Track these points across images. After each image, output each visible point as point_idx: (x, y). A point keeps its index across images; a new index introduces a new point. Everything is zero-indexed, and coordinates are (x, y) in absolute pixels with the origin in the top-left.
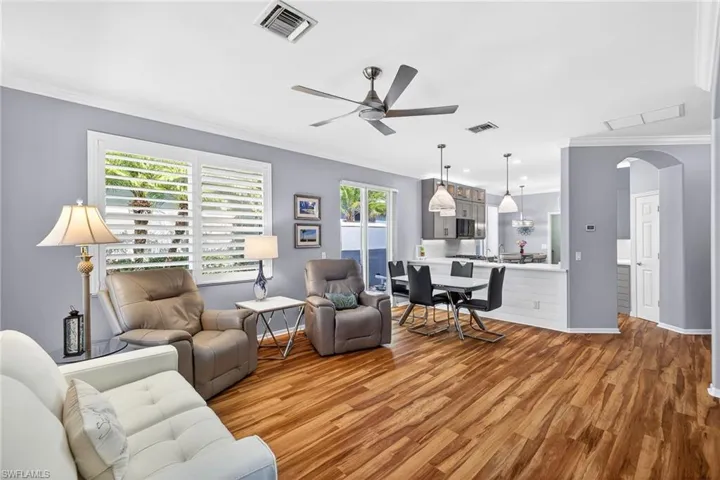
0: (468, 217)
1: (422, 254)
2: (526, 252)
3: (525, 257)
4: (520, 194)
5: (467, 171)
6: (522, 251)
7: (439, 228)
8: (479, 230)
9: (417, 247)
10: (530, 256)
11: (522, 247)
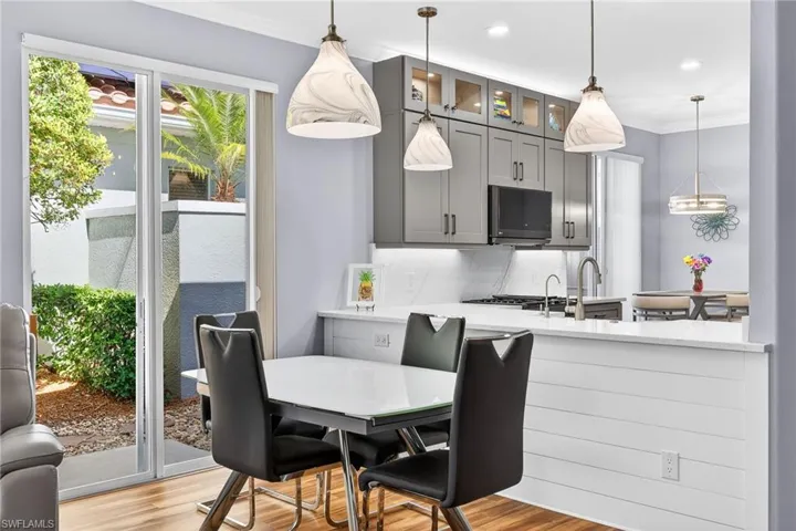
0: (529, 184)
1: (366, 292)
2: (709, 288)
3: (701, 302)
4: (692, 126)
5: (499, 30)
6: (698, 286)
7: (420, 210)
8: (567, 224)
9: (354, 269)
10: (719, 299)
11: (698, 273)
